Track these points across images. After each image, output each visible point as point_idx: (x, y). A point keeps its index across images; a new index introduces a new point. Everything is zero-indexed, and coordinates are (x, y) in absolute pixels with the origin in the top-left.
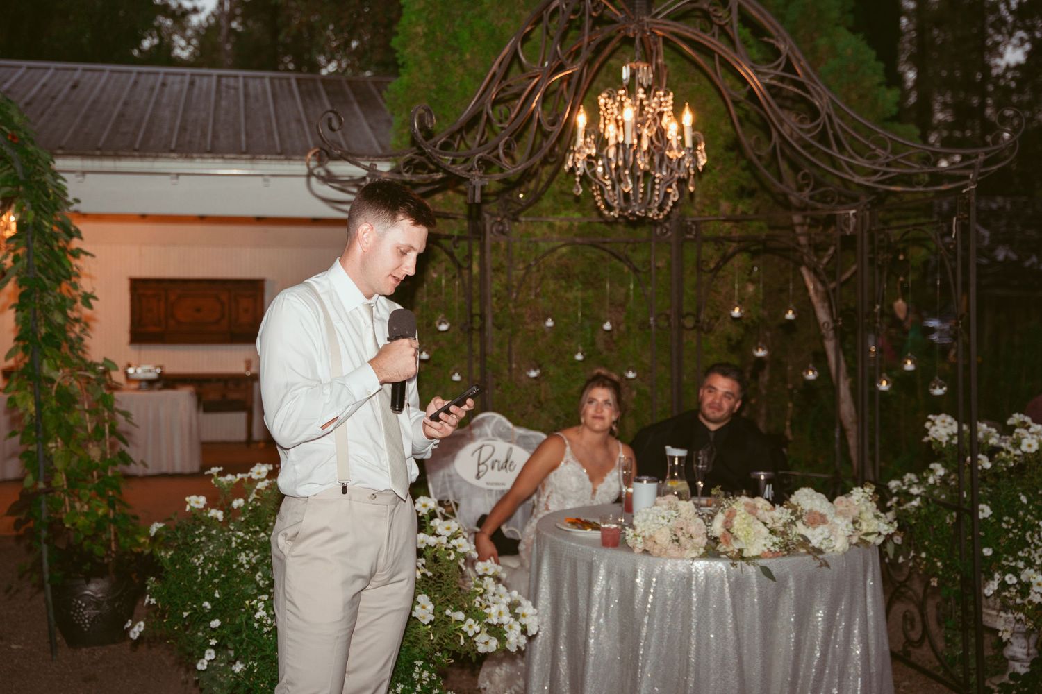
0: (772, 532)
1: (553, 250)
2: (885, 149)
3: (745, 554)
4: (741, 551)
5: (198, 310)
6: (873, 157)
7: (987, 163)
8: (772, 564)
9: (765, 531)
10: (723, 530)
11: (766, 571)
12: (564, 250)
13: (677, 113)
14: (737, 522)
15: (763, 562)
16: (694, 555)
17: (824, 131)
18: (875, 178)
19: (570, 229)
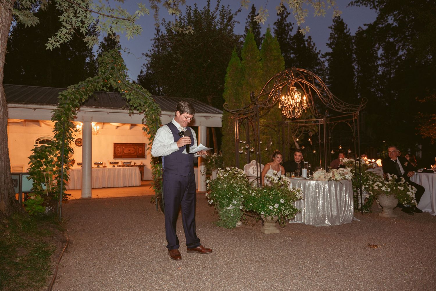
0: (341, 175)
1: (261, 127)
2: (343, 105)
3: (337, 180)
4: (336, 179)
5: (129, 150)
6: (340, 106)
7: (361, 108)
8: (342, 181)
9: (340, 175)
10: (332, 175)
11: (341, 182)
12: (263, 127)
13: (302, 97)
14: (335, 173)
15: (340, 181)
16: (328, 180)
17: (330, 101)
18: (340, 110)
19: (264, 123)
